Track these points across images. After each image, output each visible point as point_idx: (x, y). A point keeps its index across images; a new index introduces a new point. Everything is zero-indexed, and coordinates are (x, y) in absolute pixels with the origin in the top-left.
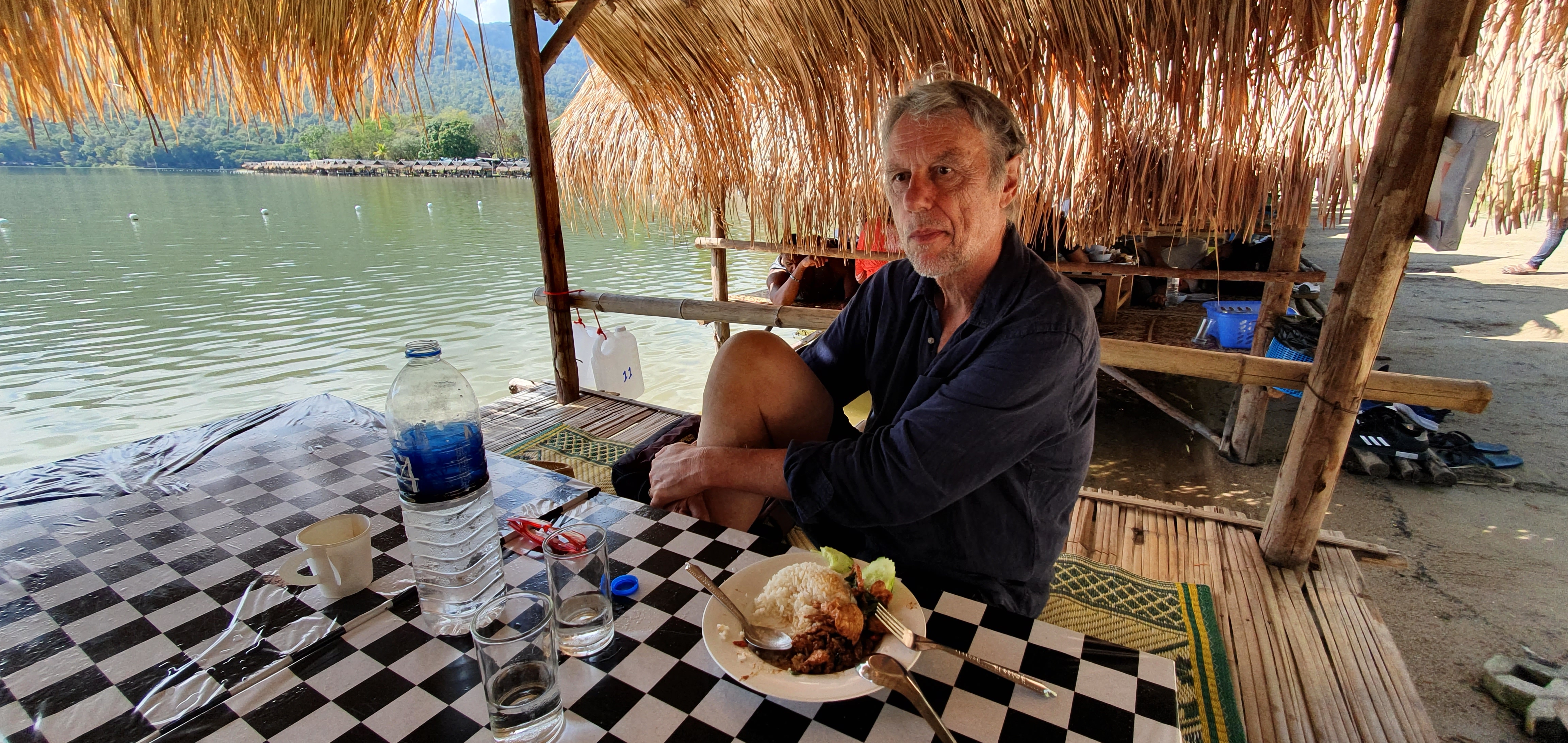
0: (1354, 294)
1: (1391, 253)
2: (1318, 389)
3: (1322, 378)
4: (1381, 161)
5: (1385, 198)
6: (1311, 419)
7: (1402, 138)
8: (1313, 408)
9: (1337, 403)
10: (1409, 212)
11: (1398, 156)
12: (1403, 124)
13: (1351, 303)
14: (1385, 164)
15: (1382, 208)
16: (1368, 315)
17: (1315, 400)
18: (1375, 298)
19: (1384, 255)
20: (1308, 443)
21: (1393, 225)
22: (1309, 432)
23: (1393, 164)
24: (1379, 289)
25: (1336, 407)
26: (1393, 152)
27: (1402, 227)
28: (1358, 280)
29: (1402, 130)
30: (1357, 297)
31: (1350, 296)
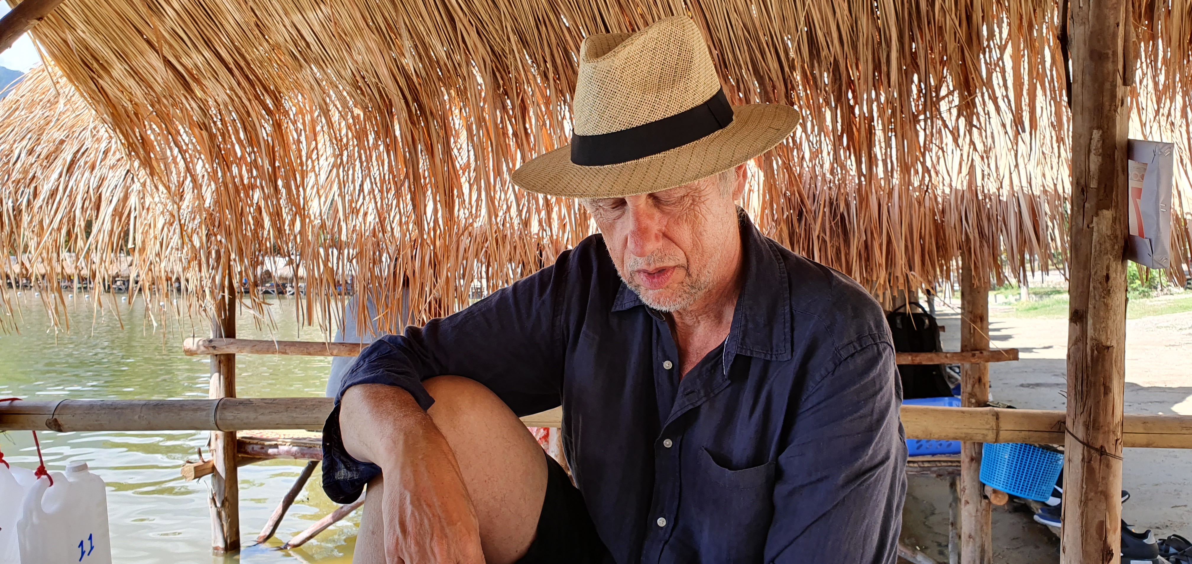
0: (1090, 322)
1: (1112, 275)
2: (1081, 435)
3: (1081, 420)
4: (1082, 182)
5: (1095, 219)
6: (1080, 470)
7: (1096, 160)
8: (1081, 457)
9: (1102, 447)
10: (1119, 232)
11: (1096, 177)
12: (1093, 147)
13: (1090, 332)
14: (1087, 185)
15: (1095, 229)
16: (1109, 344)
17: (1080, 447)
18: (1110, 323)
19: (1107, 278)
20: (1084, 502)
21: (1108, 245)
22: (1082, 488)
23: (1094, 185)
24: (1111, 312)
25: (1102, 451)
26: (1091, 173)
27: (1116, 247)
28: (1090, 306)
29: (1093, 152)
30: (1094, 324)
31: (1087, 323)
